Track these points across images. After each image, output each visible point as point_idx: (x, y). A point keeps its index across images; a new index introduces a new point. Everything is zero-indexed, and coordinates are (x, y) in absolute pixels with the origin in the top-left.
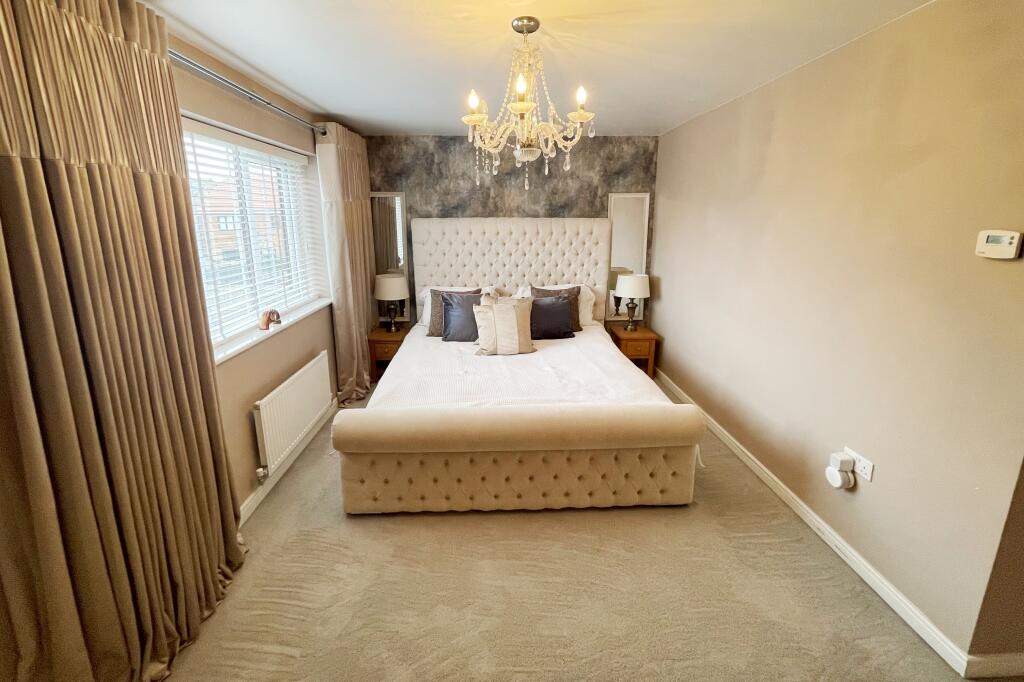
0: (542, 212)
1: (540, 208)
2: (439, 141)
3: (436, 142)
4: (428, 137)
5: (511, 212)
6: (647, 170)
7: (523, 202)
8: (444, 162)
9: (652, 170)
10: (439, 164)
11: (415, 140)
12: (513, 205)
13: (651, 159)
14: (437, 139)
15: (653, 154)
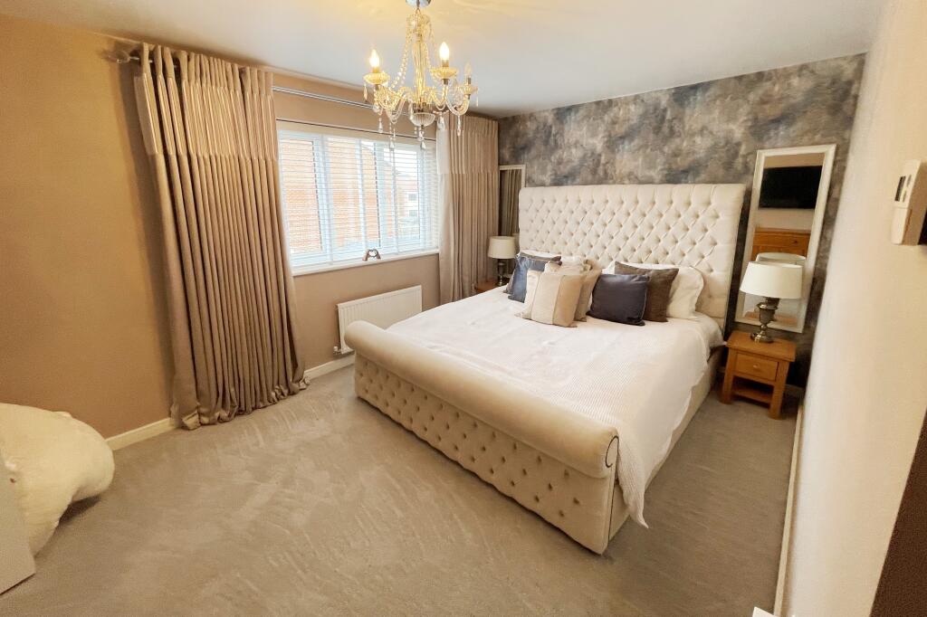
0: (658, 178)
1: (655, 174)
2: (557, 114)
3: (555, 115)
4: (547, 111)
5: (622, 179)
6: (835, 109)
7: (637, 167)
8: (561, 133)
9: (846, 108)
10: (555, 136)
11: (537, 116)
12: (625, 171)
13: (846, 93)
14: (555, 112)
15: (850, 83)
